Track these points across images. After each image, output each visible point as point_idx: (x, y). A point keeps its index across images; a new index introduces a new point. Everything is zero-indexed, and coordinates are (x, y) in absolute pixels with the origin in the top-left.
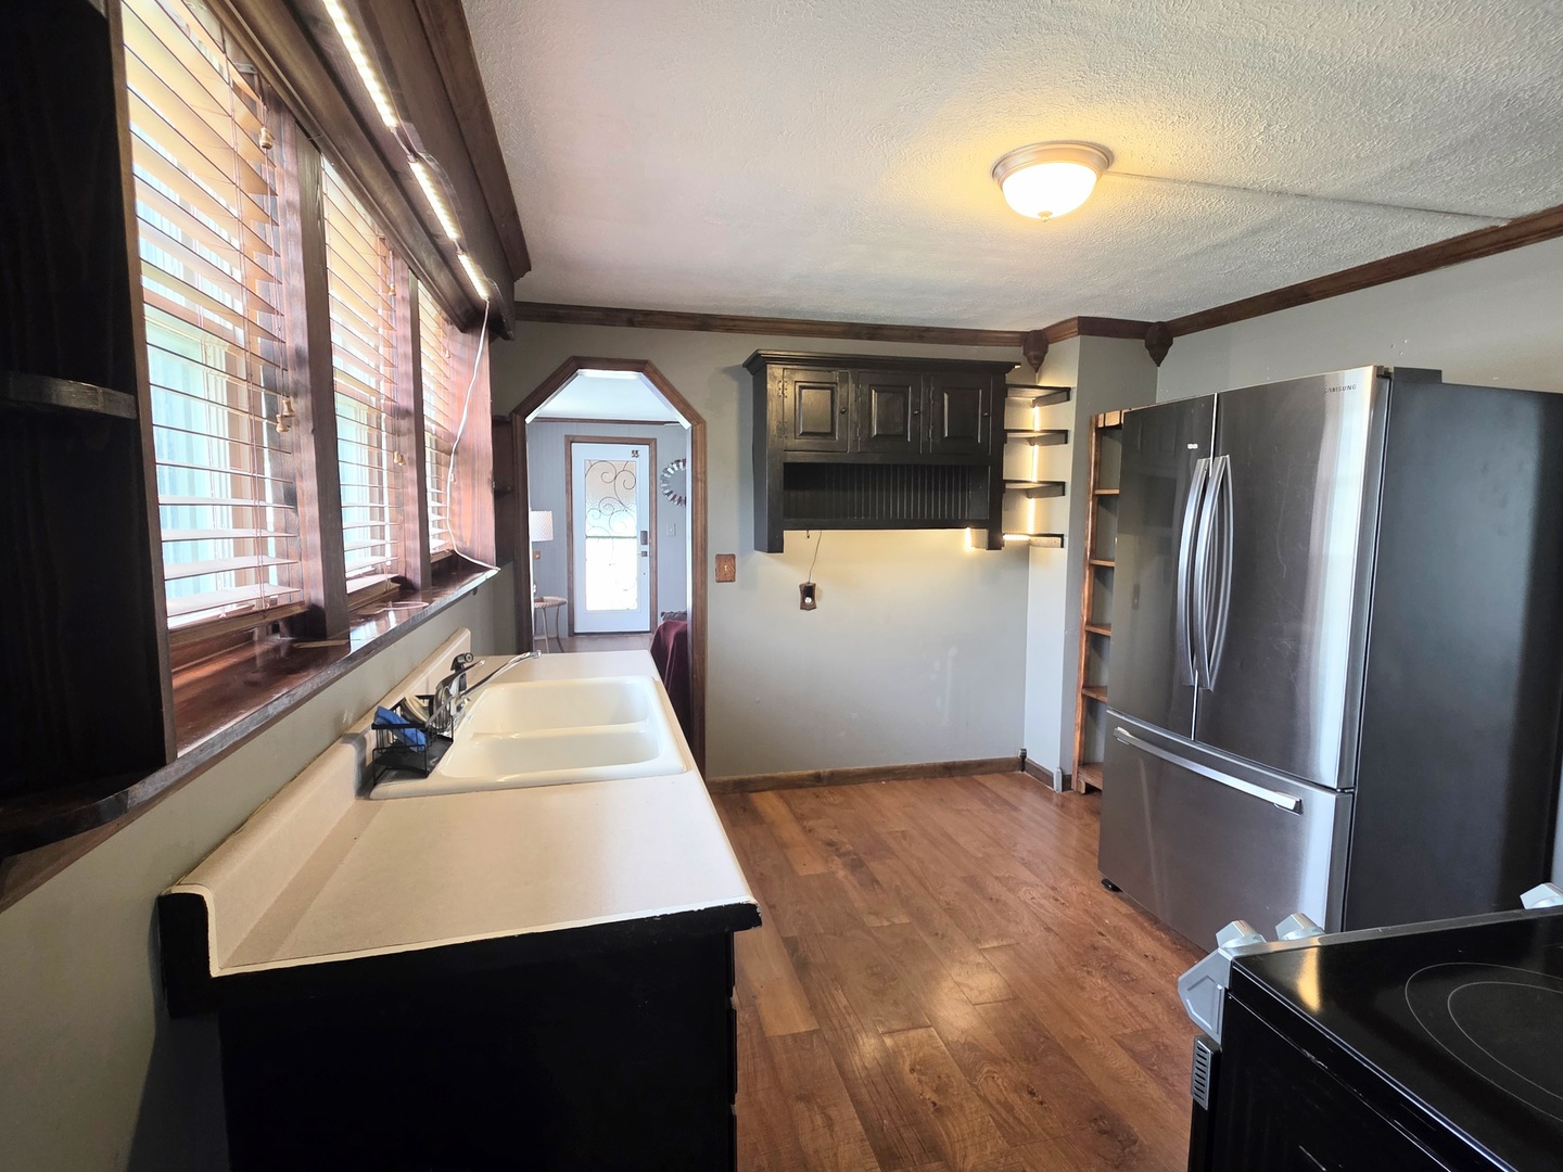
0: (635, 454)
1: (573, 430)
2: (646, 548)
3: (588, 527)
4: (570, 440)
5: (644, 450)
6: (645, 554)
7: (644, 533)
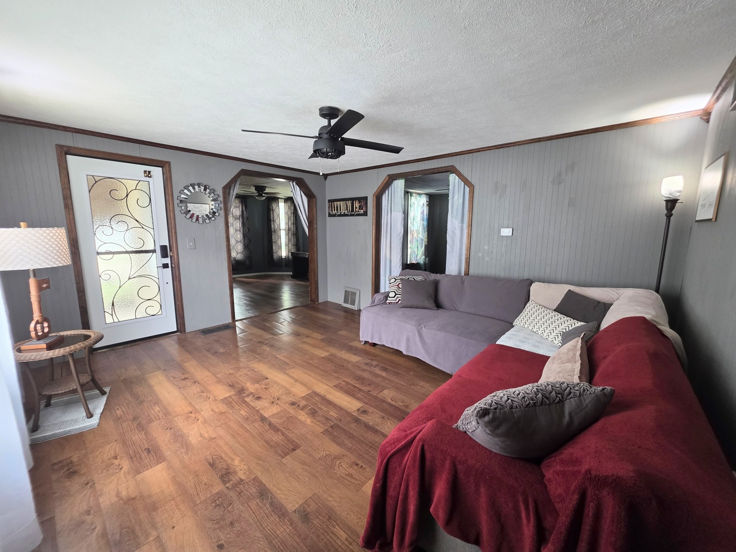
0: (148, 174)
1: (68, 140)
2: (167, 261)
3: (98, 243)
4: (64, 152)
5: (157, 172)
6: (165, 266)
7: (163, 248)
